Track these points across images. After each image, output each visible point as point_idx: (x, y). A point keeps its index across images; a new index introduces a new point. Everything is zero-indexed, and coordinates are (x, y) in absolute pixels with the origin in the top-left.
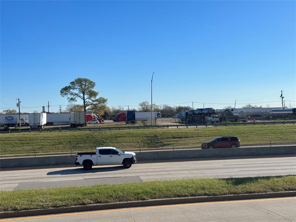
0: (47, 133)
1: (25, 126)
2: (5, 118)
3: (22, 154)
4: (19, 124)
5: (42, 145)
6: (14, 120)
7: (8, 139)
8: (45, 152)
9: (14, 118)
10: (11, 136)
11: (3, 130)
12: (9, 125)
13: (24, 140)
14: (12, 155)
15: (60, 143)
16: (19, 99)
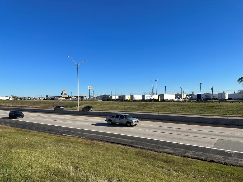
0: (231, 103)
1: (215, 100)
2: (205, 96)
3: (216, 115)
4: (212, 99)
5: (228, 110)
6: (210, 97)
7: (207, 106)
8: (230, 115)
9: (210, 96)
10: (209, 104)
11: (204, 101)
12: (207, 99)
13: (216, 107)
14: (210, 115)
15: (240, 110)
16: (212, 86)
